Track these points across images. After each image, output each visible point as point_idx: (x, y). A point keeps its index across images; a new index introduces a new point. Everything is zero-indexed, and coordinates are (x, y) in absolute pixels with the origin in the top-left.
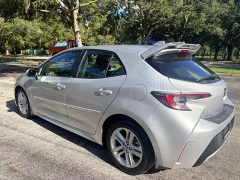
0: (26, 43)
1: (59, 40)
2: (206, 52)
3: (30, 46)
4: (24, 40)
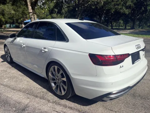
0: (5, 20)
1: (26, 18)
2: (121, 24)
3: (8, 22)
4: (4, 18)
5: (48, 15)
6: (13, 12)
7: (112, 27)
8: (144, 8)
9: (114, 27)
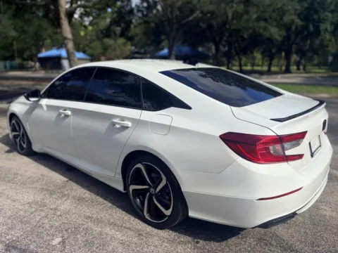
5: (94, 40)
6: (13, 33)
7: (240, 66)
8: (313, 26)
9: (244, 68)
